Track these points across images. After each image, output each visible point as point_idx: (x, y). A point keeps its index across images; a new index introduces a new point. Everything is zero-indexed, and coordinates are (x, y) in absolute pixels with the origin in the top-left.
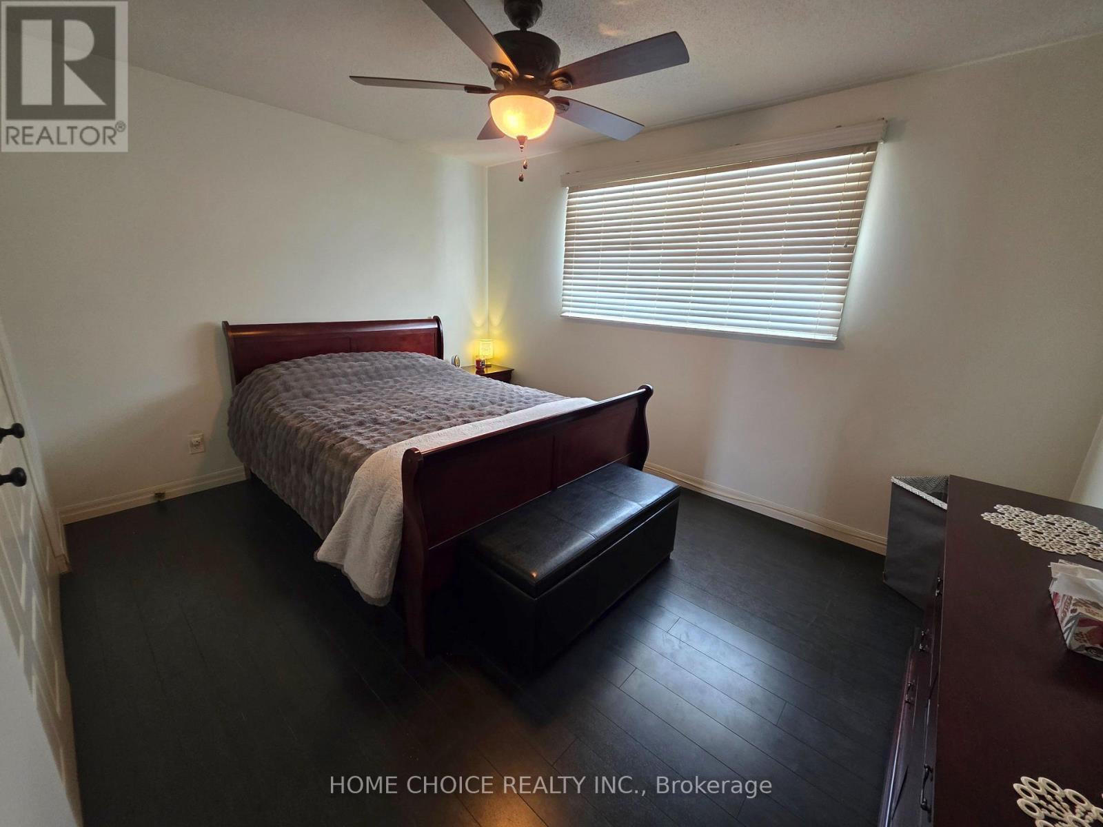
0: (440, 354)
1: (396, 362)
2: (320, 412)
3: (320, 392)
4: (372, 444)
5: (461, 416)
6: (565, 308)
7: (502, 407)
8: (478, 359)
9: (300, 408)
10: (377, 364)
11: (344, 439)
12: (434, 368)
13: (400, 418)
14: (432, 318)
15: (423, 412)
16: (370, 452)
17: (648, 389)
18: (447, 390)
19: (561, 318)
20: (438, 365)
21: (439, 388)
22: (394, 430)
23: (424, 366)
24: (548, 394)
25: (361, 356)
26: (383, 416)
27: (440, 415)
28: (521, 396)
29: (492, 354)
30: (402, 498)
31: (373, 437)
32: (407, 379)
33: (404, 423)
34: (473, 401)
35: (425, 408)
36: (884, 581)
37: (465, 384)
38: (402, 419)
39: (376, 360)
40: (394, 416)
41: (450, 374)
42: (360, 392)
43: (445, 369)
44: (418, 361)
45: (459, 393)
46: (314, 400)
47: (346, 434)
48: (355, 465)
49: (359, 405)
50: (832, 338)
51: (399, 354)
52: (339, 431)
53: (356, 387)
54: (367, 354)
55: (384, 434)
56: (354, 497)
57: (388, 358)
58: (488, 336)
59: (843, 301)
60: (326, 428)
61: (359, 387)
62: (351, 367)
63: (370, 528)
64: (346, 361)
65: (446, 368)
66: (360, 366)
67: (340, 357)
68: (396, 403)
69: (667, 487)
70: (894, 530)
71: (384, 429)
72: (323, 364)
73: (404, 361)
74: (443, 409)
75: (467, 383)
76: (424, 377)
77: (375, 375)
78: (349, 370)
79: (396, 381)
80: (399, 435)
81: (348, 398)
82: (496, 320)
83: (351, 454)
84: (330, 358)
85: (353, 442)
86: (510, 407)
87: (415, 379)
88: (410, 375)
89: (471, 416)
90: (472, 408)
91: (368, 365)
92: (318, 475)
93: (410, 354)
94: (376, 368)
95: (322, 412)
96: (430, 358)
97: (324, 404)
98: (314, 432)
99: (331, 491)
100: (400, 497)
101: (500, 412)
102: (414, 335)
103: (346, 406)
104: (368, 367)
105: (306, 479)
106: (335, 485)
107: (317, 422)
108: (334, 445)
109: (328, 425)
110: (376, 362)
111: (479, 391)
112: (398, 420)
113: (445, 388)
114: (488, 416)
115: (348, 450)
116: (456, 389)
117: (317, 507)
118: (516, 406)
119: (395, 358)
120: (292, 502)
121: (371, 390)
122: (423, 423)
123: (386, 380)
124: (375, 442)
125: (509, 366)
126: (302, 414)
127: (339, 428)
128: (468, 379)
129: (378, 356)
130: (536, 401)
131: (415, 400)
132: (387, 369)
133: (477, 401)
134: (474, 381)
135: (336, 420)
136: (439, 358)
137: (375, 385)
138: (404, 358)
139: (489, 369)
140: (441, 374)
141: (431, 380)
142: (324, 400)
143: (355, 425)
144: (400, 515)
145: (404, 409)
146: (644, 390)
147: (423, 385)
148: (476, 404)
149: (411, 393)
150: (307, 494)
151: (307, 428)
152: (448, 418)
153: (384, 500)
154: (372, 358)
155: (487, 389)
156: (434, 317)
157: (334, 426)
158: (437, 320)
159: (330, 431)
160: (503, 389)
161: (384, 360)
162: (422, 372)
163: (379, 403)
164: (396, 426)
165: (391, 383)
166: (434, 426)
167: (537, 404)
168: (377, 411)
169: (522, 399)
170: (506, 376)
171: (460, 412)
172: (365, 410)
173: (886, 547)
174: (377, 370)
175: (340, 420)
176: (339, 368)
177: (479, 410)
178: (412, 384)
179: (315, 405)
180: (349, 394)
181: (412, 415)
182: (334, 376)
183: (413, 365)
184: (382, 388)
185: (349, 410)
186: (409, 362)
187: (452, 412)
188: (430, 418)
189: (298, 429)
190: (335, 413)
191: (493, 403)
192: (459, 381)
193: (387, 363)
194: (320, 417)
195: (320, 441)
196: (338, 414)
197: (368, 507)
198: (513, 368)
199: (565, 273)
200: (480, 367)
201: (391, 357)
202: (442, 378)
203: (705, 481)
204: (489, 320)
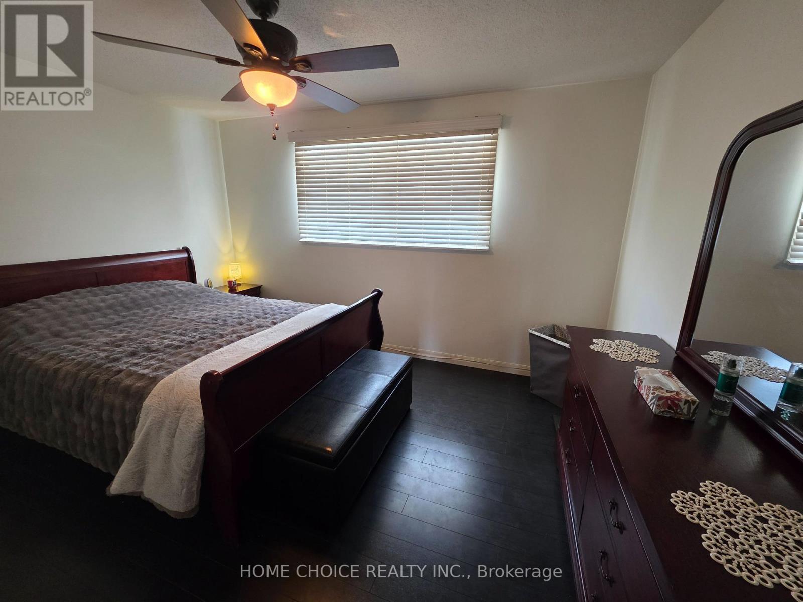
0: (193, 279)
1: (152, 291)
2: (79, 349)
3: (72, 329)
4: (154, 371)
5: (234, 332)
6: (302, 235)
7: (267, 320)
8: (229, 280)
9: (52, 349)
10: (132, 295)
11: (120, 371)
12: (191, 293)
13: (173, 342)
14: (181, 249)
15: (195, 334)
16: (154, 380)
17: (379, 291)
18: (210, 311)
19: (300, 243)
20: (195, 289)
21: (203, 310)
22: (172, 355)
23: (181, 292)
24: (301, 303)
25: (113, 288)
26: (155, 343)
27: (214, 334)
28: (281, 308)
29: (241, 275)
30: (202, 415)
31: (152, 365)
32: (167, 306)
33: (180, 347)
34: (239, 318)
35: (196, 330)
36: (531, 392)
37: (225, 304)
38: (176, 343)
39: (131, 291)
40: (167, 342)
41: (208, 296)
42: (119, 323)
43: (203, 293)
44: (174, 288)
45: (224, 312)
46: (66, 338)
47: (121, 367)
48: (140, 396)
49: (124, 336)
50: (486, 248)
51: (153, 284)
52: (110, 365)
53: (114, 319)
54: (118, 287)
55: (162, 360)
56: (146, 425)
57: (142, 288)
58: (235, 260)
59: (490, 225)
60: (94, 364)
61: (118, 319)
62: (103, 301)
63: (169, 451)
64: (96, 295)
65: (202, 291)
66: (114, 299)
67: (89, 292)
68: (163, 329)
69: (403, 360)
70: (533, 360)
71: (160, 355)
72: (70, 301)
73: (160, 289)
74: (215, 329)
75: (227, 302)
76: (184, 302)
77: (131, 305)
78: (102, 304)
79: (156, 309)
80: (179, 358)
81: (107, 331)
82: (241, 246)
83: (133, 385)
84: (77, 294)
85: (131, 374)
86: (275, 319)
87: (175, 305)
88: (169, 302)
89: (242, 331)
90: (241, 324)
91: (123, 297)
92: (93, 411)
93: (165, 282)
94: (131, 299)
95: (82, 349)
96: (186, 284)
97: (82, 341)
98: (79, 371)
99: (112, 423)
100: (200, 415)
101: (268, 324)
102: (165, 264)
103: (109, 339)
104: (123, 299)
105: (76, 419)
106: (117, 417)
107: (80, 359)
108: (109, 379)
109: (95, 361)
110: (131, 293)
111: (241, 308)
112: (172, 345)
113: (207, 309)
114: (258, 329)
115: (128, 382)
116: (219, 309)
117: (95, 442)
118: (279, 317)
119: (149, 287)
120: (59, 444)
121: (131, 320)
122: (199, 344)
123: (145, 309)
124: (156, 369)
125: (259, 283)
126: (57, 354)
127: (110, 362)
128: (227, 299)
129: (131, 287)
130: (294, 310)
131: (182, 323)
132: (144, 298)
133: (243, 317)
134: (233, 300)
135: (102, 355)
136: (194, 283)
137: (134, 314)
138: (160, 286)
139: (239, 287)
140: (199, 297)
141: (191, 304)
142: (79, 336)
143: (127, 356)
144: (202, 431)
145: (175, 333)
146: (376, 293)
147: (184, 309)
148: (244, 320)
149: (176, 318)
150: (79, 433)
151: (68, 367)
152: (222, 336)
153: (181, 422)
154: (124, 290)
155: (248, 305)
156: (183, 248)
157: (103, 361)
158: (186, 250)
159: (99, 366)
160: (262, 304)
161: (139, 290)
162: (180, 297)
163: (145, 332)
164: (173, 351)
165: (151, 311)
166: (212, 345)
167: (296, 314)
168: (145, 339)
169: (282, 310)
170: (256, 292)
171: (232, 329)
172: (131, 340)
173: (530, 371)
174: (133, 300)
175: (106, 354)
176: (90, 304)
177: (248, 325)
178: (173, 309)
179: (71, 343)
180: (107, 326)
181: (185, 338)
182: (85, 311)
183: (170, 291)
184: (143, 317)
185: (113, 342)
186: (165, 289)
187: (224, 330)
188: (204, 339)
189: (56, 371)
190: (98, 348)
191: (258, 317)
192: (218, 301)
193: (143, 293)
194: (81, 354)
195: (90, 378)
196: (102, 348)
197: (164, 432)
198: (262, 285)
199: (299, 208)
200: (232, 287)
201: (145, 286)
202: (201, 300)
203: (419, 349)
204: (234, 247)
